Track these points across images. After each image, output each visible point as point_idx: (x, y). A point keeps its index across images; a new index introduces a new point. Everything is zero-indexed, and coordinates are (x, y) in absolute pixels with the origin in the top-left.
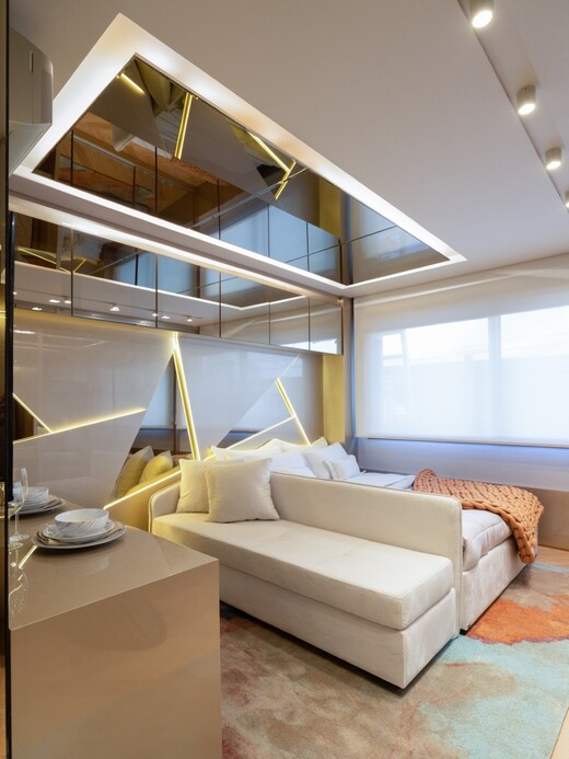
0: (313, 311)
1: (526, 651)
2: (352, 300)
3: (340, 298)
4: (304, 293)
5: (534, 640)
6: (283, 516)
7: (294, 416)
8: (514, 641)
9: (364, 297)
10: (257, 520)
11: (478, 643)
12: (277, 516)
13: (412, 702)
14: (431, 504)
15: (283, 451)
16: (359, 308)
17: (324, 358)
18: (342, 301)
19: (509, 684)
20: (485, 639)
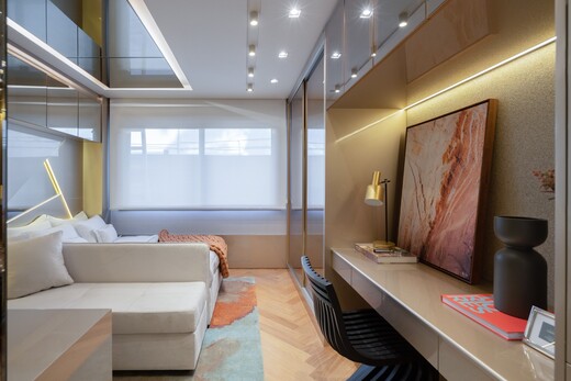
0: (82, 102)
1: (238, 325)
2: (109, 100)
3: (100, 96)
4: (72, 86)
5: (239, 318)
6: (77, 280)
7: (60, 193)
8: (231, 322)
9: (119, 99)
10: (53, 287)
11: (216, 329)
12: (71, 280)
13: (199, 376)
14: (193, 249)
15: (53, 226)
16: (114, 108)
17: (85, 144)
18: (101, 99)
19: (237, 345)
20: (219, 326)
